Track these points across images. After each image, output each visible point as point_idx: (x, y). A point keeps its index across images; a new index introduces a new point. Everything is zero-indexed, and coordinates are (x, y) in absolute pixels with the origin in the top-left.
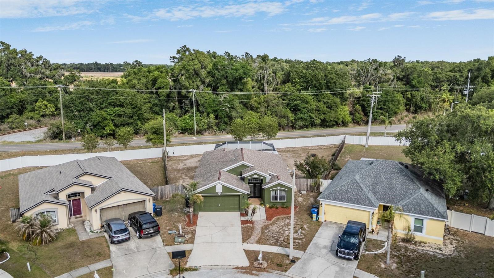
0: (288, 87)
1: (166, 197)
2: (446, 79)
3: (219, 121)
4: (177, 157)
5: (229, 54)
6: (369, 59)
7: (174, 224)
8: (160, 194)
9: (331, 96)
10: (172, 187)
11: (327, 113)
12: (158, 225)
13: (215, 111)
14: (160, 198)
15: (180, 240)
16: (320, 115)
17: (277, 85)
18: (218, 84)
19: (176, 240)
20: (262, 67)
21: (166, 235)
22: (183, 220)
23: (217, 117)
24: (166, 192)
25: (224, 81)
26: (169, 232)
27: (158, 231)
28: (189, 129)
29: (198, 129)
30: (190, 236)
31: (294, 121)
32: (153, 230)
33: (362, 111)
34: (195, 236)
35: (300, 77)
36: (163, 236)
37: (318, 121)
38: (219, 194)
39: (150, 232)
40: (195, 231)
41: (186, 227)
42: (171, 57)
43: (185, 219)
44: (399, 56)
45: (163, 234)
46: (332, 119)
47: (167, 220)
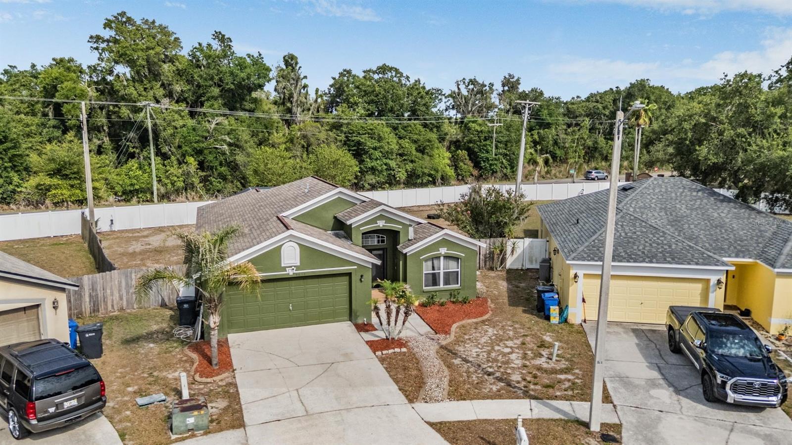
0: (343, 112)
1: (110, 308)
2: (583, 113)
3: (208, 173)
4: (120, 231)
5: (224, 36)
6: (464, 79)
7: (151, 375)
8: (87, 299)
9: (421, 128)
10: (127, 276)
11: (417, 160)
12: (99, 379)
13: (199, 152)
14: (88, 310)
15: (191, 421)
16: (405, 164)
17: (318, 111)
18: (201, 96)
19: (176, 421)
20: (286, 76)
21: (128, 413)
22: (181, 360)
23: (201, 166)
24: (109, 291)
25: (216, 91)
26: (141, 401)
27: (100, 400)
28: (141, 192)
29: (163, 190)
30: (222, 404)
31: (359, 174)
32: (78, 398)
33: (470, 160)
34: (239, 403)
35: (363, 93)
36: (117, 418)
37: (402, 176)
38: (290, 272)
39: (67, 405)
40: (236, 386)
41: (197, 378)
42: (91, 37)
43: (186, 355)
44: (510, 75)
45: (119, 412)
46: (426, 171)
47: (124, 367)
